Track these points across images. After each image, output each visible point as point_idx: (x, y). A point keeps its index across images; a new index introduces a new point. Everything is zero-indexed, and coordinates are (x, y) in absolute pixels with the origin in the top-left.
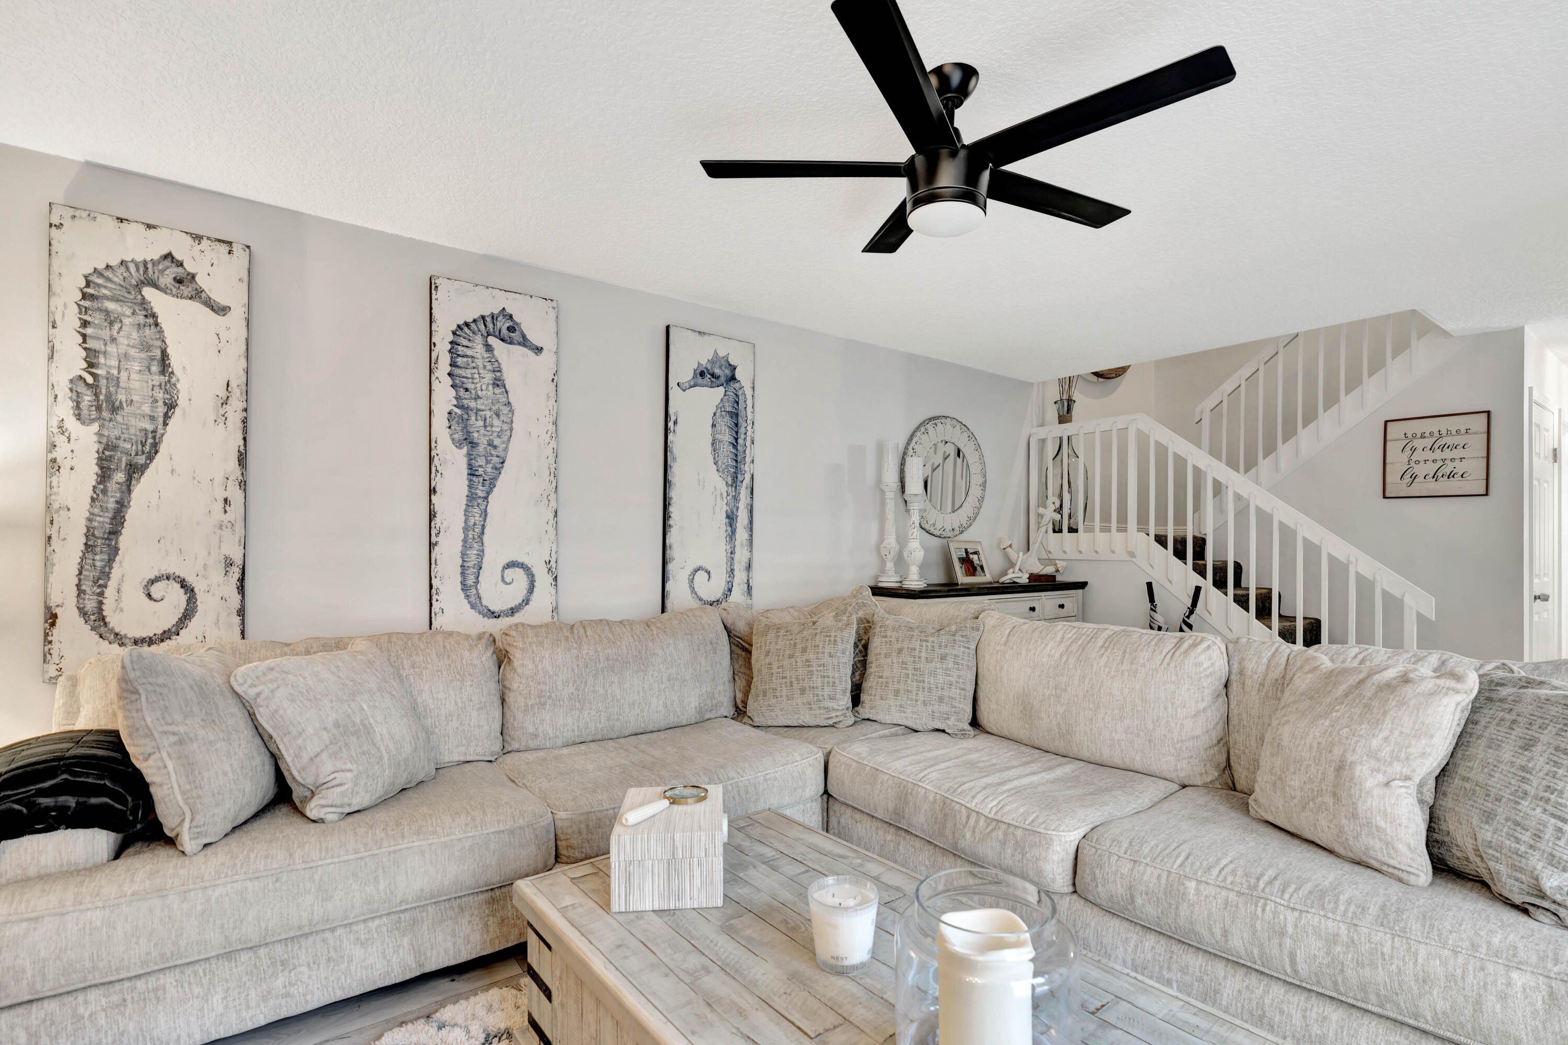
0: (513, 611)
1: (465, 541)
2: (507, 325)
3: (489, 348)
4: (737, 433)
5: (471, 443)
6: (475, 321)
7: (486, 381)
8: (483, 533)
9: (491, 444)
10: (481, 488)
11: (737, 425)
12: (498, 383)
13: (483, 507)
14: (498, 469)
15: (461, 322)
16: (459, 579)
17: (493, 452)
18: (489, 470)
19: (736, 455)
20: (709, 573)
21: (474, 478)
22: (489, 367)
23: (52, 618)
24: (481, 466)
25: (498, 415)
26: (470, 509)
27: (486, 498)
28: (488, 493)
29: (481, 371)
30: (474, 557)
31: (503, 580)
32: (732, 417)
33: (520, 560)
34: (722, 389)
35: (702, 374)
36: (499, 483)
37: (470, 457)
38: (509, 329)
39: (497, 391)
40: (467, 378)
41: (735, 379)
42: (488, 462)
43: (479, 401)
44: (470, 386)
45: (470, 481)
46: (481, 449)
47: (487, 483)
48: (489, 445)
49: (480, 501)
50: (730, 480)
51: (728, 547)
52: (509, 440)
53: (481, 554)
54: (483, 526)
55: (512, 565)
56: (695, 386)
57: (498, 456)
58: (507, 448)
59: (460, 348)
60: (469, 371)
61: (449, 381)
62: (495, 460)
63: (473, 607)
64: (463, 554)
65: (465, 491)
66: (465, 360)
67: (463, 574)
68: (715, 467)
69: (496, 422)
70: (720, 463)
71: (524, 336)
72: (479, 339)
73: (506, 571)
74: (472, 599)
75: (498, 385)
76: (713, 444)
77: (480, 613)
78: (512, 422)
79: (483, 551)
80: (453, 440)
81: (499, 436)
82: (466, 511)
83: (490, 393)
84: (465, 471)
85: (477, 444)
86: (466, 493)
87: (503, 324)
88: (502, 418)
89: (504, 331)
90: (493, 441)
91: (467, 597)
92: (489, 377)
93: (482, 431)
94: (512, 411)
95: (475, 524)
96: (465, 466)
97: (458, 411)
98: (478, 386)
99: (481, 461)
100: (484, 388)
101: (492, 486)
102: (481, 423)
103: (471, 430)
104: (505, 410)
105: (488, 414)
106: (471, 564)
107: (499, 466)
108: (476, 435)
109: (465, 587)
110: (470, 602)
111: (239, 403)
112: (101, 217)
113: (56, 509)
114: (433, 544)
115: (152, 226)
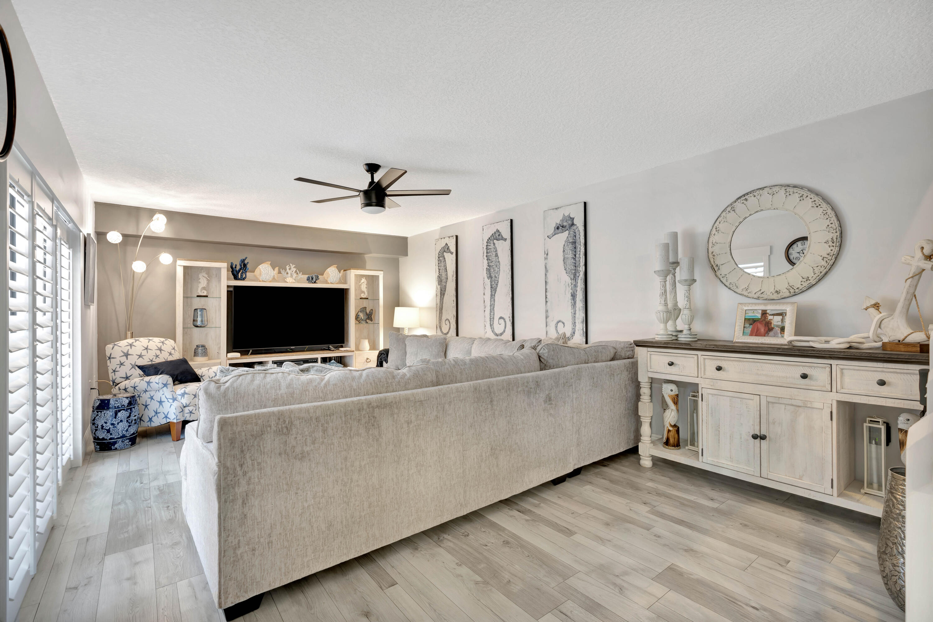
0: (501, 334)
1: (490, 310)
3: (494, 244)
4: (575, 252)
6: (491, 236)
9: (496, 277)
11: (575, 248)
12: (497, 255)
14: (497, 285)
16: (489, 322)
19: (575, 263)
20: (564, 323)
23: (437, 327)
24: (493, 285)
25: (497, 266)
27: (494, 295)
28: (495, 293)
31: (499, 323)
32: (572, 244)
34: (567, 232)
35: (558, 228)
36: (497, 290)
37: (491, 282)
39: (496, 258)
41: (574, 224)
42: (495, 283)
43: (493, 263)
44: (490, 258)
45: (491, 290)
46: (493, 278)
50: (572, 276)
51: (572, 311)
53: (494, 315)
55: (501, 318)
56: (555, 234)
59: (488, 247)
63: (492, 332)
64: (490, 314)
67: (490, 320)
68: (565, 271)
70: (567, 269)
72: (492, 242)
76: (564, 260)
81: (497, 274)
83: (495, 259)
84: (490, 287)
86: (490, 294)
87: (497, 235)
92: (494, 253)
93: (493, 273)
94: (500, 264)
97: (488, 267)
99: (493, 283)
101: (496, 290)
102: (493, 270)
104: (498, 264)
108: (492, 274)
111: (455, 276)
112: (440, 240)
113: (437, 304)
114: (485, 311)
115: (444, 238)
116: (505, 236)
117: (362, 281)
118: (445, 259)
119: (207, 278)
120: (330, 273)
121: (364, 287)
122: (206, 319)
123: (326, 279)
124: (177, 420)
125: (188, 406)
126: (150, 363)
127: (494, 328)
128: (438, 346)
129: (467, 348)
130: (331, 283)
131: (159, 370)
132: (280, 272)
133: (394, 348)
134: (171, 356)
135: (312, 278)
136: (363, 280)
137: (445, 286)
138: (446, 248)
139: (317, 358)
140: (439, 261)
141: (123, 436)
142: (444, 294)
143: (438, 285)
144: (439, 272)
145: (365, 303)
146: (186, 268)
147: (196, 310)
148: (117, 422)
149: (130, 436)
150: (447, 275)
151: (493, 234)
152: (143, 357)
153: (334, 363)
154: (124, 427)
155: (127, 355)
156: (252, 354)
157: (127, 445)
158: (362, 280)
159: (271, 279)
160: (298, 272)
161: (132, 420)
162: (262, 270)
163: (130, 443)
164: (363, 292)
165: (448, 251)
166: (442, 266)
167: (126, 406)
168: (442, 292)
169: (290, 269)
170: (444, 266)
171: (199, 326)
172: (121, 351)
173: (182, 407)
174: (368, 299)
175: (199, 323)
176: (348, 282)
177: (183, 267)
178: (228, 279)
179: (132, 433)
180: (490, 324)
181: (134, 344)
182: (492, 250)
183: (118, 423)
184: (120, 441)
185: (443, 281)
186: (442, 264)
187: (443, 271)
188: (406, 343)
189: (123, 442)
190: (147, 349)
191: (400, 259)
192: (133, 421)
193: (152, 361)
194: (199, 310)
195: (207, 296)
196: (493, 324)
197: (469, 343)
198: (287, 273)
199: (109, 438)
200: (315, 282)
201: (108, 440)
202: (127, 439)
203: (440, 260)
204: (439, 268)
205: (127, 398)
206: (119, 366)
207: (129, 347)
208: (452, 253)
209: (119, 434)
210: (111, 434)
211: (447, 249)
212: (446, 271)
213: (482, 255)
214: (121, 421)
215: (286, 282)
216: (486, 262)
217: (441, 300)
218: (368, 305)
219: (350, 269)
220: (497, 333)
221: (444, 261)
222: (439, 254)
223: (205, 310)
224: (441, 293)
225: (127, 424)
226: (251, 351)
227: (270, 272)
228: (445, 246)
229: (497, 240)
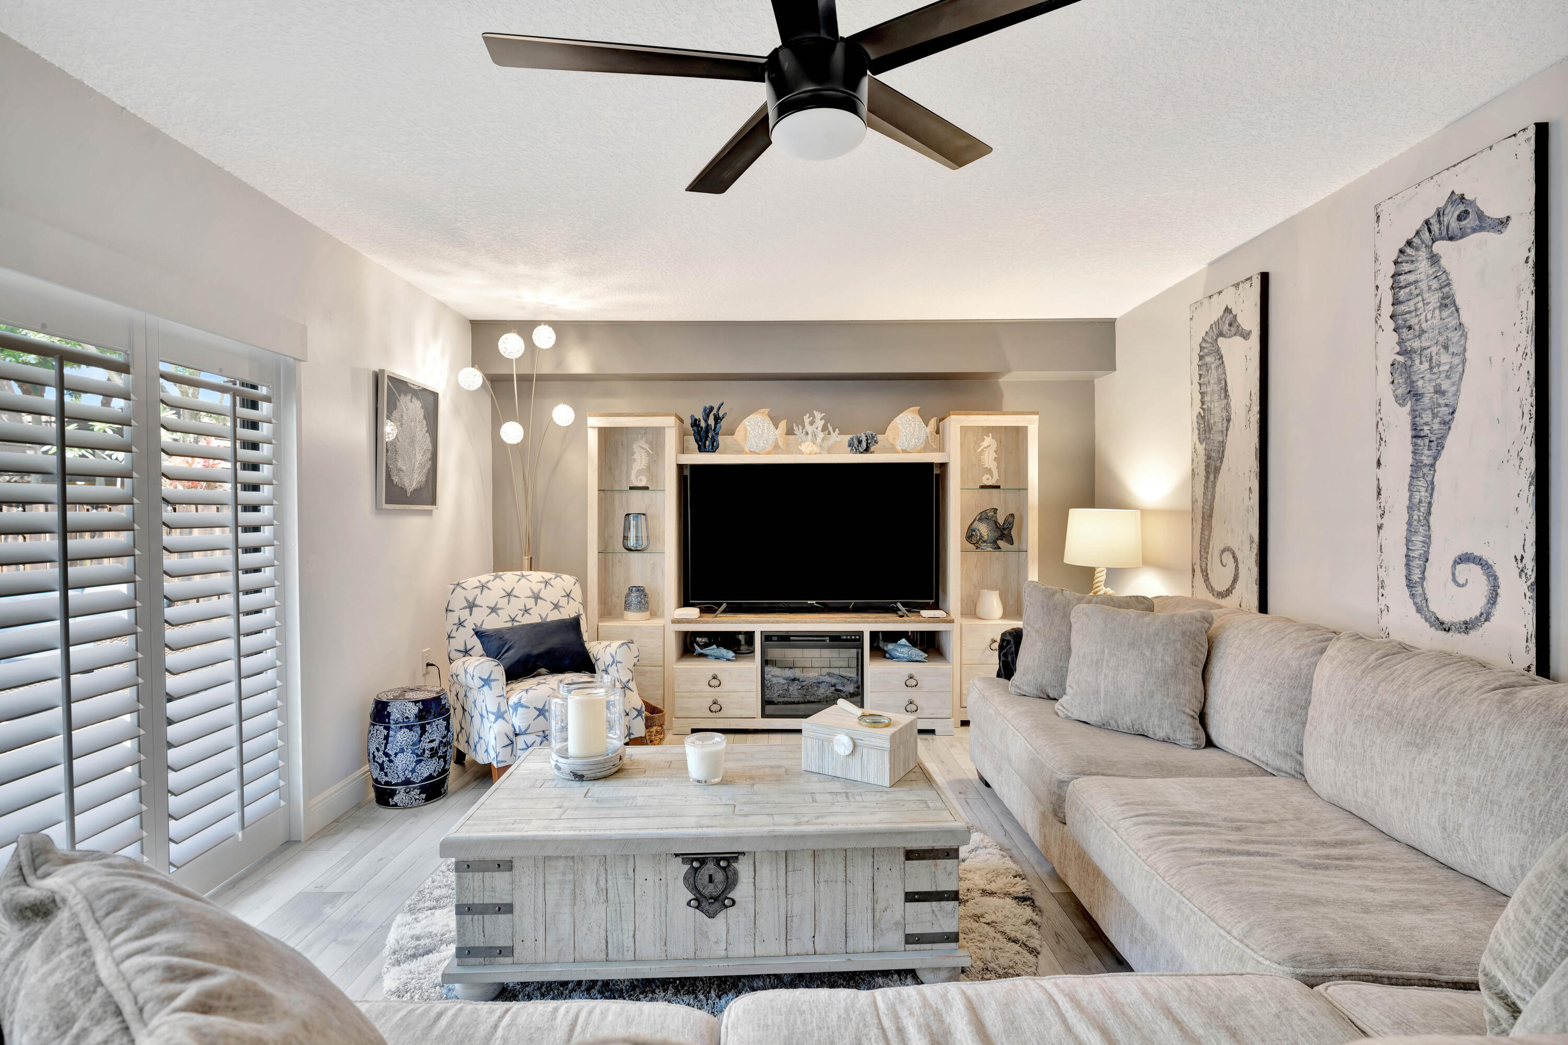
0: (1467, 627)
1: (1409, 523)
2: (1457, 213)
3: (1434, 259)
5: (1415, 395)
6: (1418, 233)
7: (1431, 307)
8: (1429, 513)
9: (1439, 391)
10: (1426, 452)
12: (1448, 302)
13: (1429, 479)
14: (1447, 424)
15: (1402, 244)
16: (1404, 572)
17: (1442, 401)
18: (1436, 426)
21: (1419, 441)
22: (1435, 285)
24: (1426, 424)
25: (1446, 347)
26: (1415, 482)
27: (1433, 465)
28: (1435, 459)
29: (1426, 296)
30: (1419, 545)
31: (1454, 580)
33: (1477, 553)
36: (1449, 442)
37: (1415, 414)
38: (1460, 218)
39: (1446, 313)
40: (1410, 312)
42: (1435, 416)
44: (1413, 321)
45: (1415, 445)
46: (1426, 400)
47: (1434, 445)
48: (1436, 392)
49: (1425, 470)
52: (1461, 379)
53: (1427, 542)
54: (1430, 503)
55: (1465, 559)
57: (1447, 405)
58: (1458, 390)
59: (1402, 278)
60: (1411, 303)
61: (1392, 325)
62: (1444, 410)
63: (1419, 610)
64: (1408, 541)
65: (1409, 460)
66: (1407, 290)
67: (1408, 565)
69: (1445, 358)
71: (1481, 215)
72: (1423, 254)
73: (1458, 567)
74: (1418, 600)
75: (1446, 306)
77: (1426, 620)
78: (1465, 350)
79: (1430, 537)
80: (1396, 396)
81: (1448, 377)
82: (1410, 485)
83: (1436, 321)
84: (1409, 433)
85: (1422, 395)
86: (1410, 461)
87: (1450, 218)
88: (1451, 349)
89: (1454, 224)
90: (1440, 385)
91: (1413, 596)
92: (1434, 299)
93: (1428, 376)
94: (1464, 336)
95: (1420, 502)
96: (1409, 427)
97: (1401, 359)
98: (1423, 317)
99: (1427, 417)
100: (1429, 316)
101: (1441, 447)
102: (1426, 365)
103: (1414, 378)
104: (1455, 336)
105: (1434, 349)
106: (1415, 554)
107: (1447, 418)
108: (1420, 383)
109: (1410, 584)
110: (1415, 604)
111: (1256, 408)
112: (1206, 301)
113: (1194, 502)
114: (1380, 527)
115: (1220, 293)
116: (1493, 211)
117: (985, 444)
118: (1221, 357)
119: (647, 452)
120: (901, 427)
121: (989, 459)
122: (644, 535)
123: (891, 441)
124: (497, 763)
125: (525, 733)
126: (509, 625)
127: (1429, 596)
128: (1178, 646)
129: (1294, 664)
130: (904, 451)
131: (506, 644)
132: (790, 432)
133: (1037, 632)
134: (556, 610)
135: (860, 442)
136: (988, 441)
137: (1223, 444)
138: (1227, 322)
139: (862, 632)
140: (1204, 368)
141: (407, 782)
142: (1217, 470)
143: (1197, 442)
144: (1203, 403)
145: (994, 500)
146: (605, 434)
147: (628, 515)
148: (394, 751)
149: (422, 781)
150: (1227, 407)
151: (1427, 222)
152: (498, 611)
153: (905, 646)
154: (408, 763)
155: (471, 606)
156: (725, 611)
157: (416, 799)
158: (984, 440)
159: (769, 448)
160: (830, 428)
161: (424, 750)
162: (749, 428)
163: (424, 796)
164: (989, 471)
165: (1233, 329)
166: (1212, 381)
167: (412, 720)
168: (1212, 463)
169: (812, 423)
170: (1219, 381)
171: (633, 548)
172: (465, 597)
173: (511, 735)
174: (998, 487)
175: (632, 543)
176: (947, 448)
177: (597, 429)
178: (683, 450)
179: (425, 775)
180: (1408, 578)
181: (491, 584)
182: (1423, 285)
183: (396, 754)
184: (402, 791)
185: (1215, 429)
186: (1213, 376)
187: (1216, 397)
188: (1072, 620)
189: (407, 793)
190: (509, 595)
191: (1097, 382)
192: (427, 752)
193: (513, 620)
194: (631, 517)
195: (646, 488)
196: (1423, 579)
197: (1303, 645)
198: (807, 433)
199: (384, 780)
200: (867, 450)
201: (382, 785)
202: (414, 788)
203: (1206, 364)
204: (1204, 389)
205: (416, 702)
206: (456, 627)
207: (480, 590)
208: (1246, 335)
209: (399, 777)
210: (386, 775)
211: (1230, 325)
212: (1227, 396)
213: (1374, 314)
214: (402, 751)
215: (801, 452)
216: (1389, 340)
217: (1206, 488)
218: (1001, 504)
219: (949, 415)
220: (1445, 617)
221: (1217, 367)
222: (1204, 345)
223: (643, 517)
224: (1207, 466)
225: (414, 758)
226: (724, 606)
227: (766, 431)
228: (1221, 318)
229: (1451, 239)
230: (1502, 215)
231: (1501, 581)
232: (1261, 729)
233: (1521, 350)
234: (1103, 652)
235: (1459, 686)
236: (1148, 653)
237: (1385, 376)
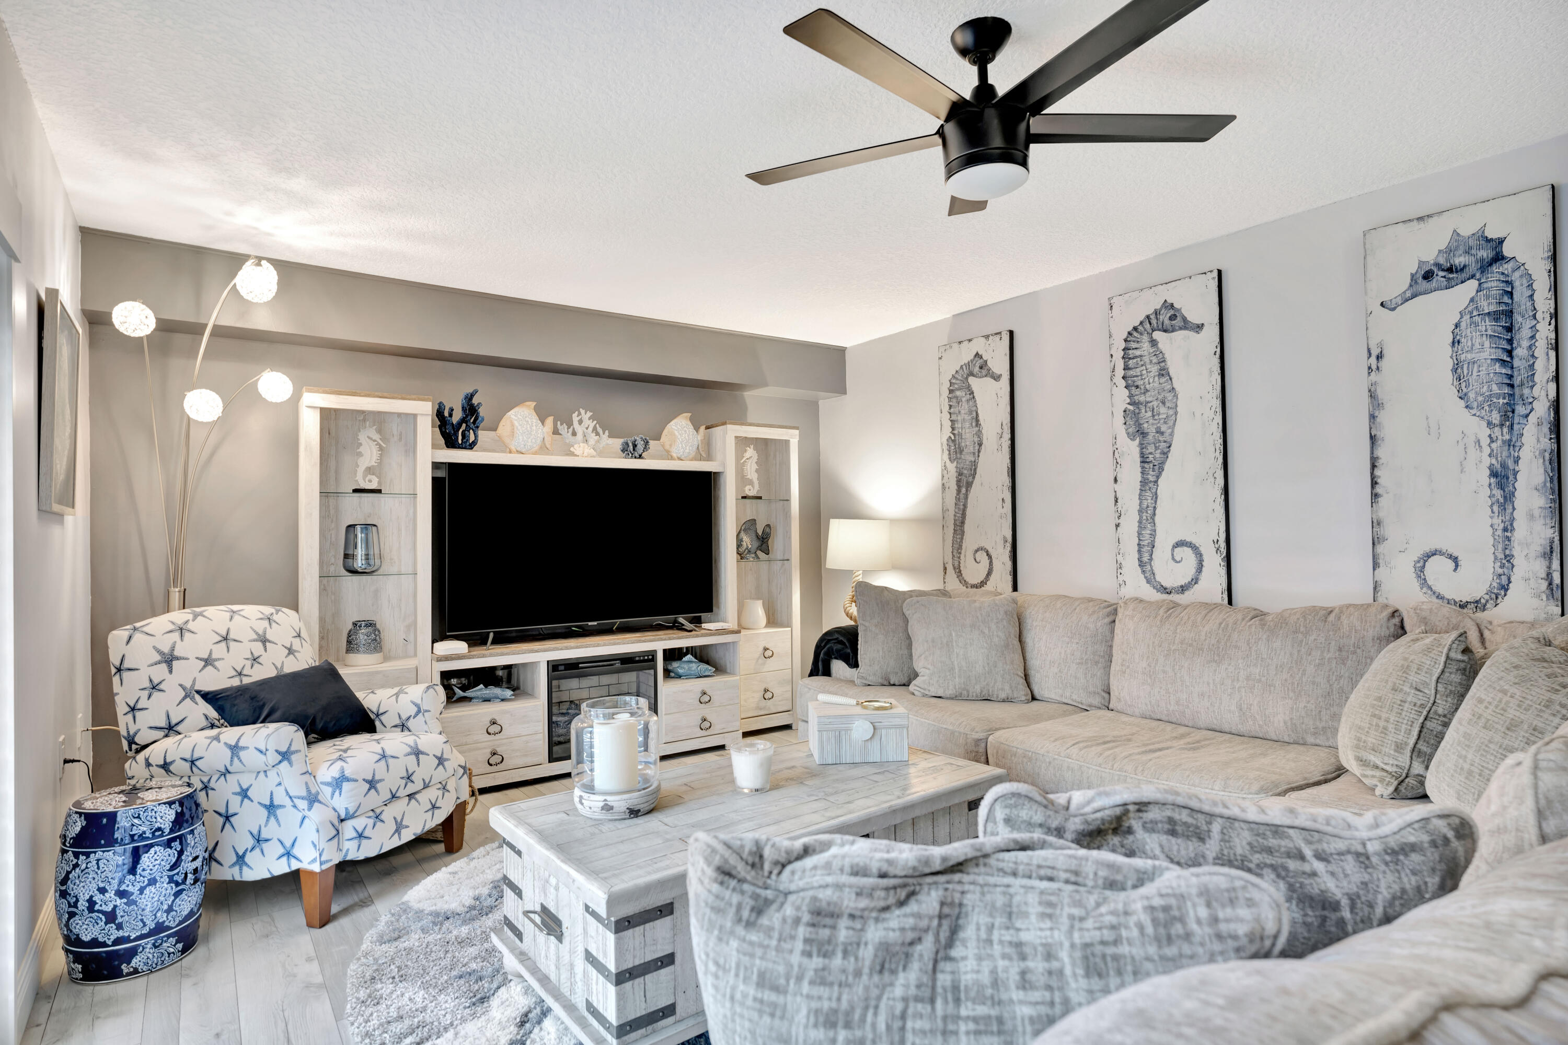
0: (1183, 589)
1: (1140, 522)
2: (1169, 315)
3: (1154, 343)
4: (1510, 341)
5: (1142, 433)
6: (1141, 323)
7: (1152, 374)
8: (1154, 514)
10: (1151, 473)
11: (1509, 329)
12: (1164, 373)
13: (1154, 491)
14: (1165, 454)
15: (1130, 329)
16: (1137, 556)
17: (1161, 439)
18: (1158, 455)
19: (1511, 377)
20: (1455, 560)
21: (1146, 465)
22: (1155, 360)
23: (945, 569)
24: (1151, 453)
25: (1163, 403)
26: (1144, 493)
27: (1156, 482)
28: (1158, 477)
29: (1148, 366)
30: (1148, 536)
31: (1173, 559)
32: (1496, 320)
33: (1188, 540)
34: (1473, 284)
35: (1428, 276)
36: (1167, 467)
37: (1142, 446)
38: (1171, 318)
39: (1163, 380)
40: (1137, 376)
41: (1503, 258)
42: (1157, 448)
43: (1148, 394)
44: (1140, 383)
45: (1143, 467)
46: (1150, 437)
47: (1156, 468)
48: (1157, 432)
49: (1151, 485)
50: (1496, 417)
51: (1497, 521)
52: (1174, 424)
53: (1153, 534)
54: (1155, 508)
55: (1180, 544)
56: (1414, 296)
57: (1165, 442)
58: (1173, 432)
59: (1130, 352)
60: (1138, 370)
61: (1123, 383)
62: (1163, 445)
63: (1148, 582)
64: (1139, 534)
65: (1139, 477)
66: (1135, 361)
67: (1139, 551)
68: (1462, 403)
69: (1163, 410)
70: (1472, 395)
71: (1185, 319)
72: (1145, 338)
73: (1176, 550)
74: (1147, 575)
75: (1163, 375)
76: (1455, 370)
77: (1154, 588)
78: (1176, 406)
79: (1155, 531)
80: (1128, 434)
81: (1165, 423)
82: (1140, 495)
83: (1156, 385)
84: (1138, 460)
85: (1147, 434)
86: (1140, 479)
87: (1165, 317)
88: (1168, 404)
89: (1167, 322)
90: (1160, 428)
91: (1143, 572)
92: (1154, 369)
93: (1151, 421)
94: (1176, 396)
95: (1148, 507)
96: (1138, 455)
97: (1131, 408)
98: (1146, 380)
99: (1151, 449)
100: (1151, 381)
101: (1161, 469)
102: (1150, 414)
103: (1141, 422)
104: (1170, 396)
105: (1155, 403)
106: (1145, 543)
107: (1166, 450)
108: (1145, 425)
109: (1141, 564)
110: (1146, 577)
111: (1007, 436)
112: (956, 346)
113: (945, 511)
114: (1117, 526)
115: (970, 340)
116: (1193, 318)
117: (747, 455)
118: (972, 393)
119: (378, 444)
120: (676, 433)
121: (751, 471)
122: (377, 552)
123: (667, 447)
124: (321, 864)
125: (352, 817)
126: (236, 682)
127: (1156, 571)
128: (1005, 623)
129: (1091, 626)
130: (680, 459)
131: (264, 705)
132: (556, 432)
134: (291, 656)
135: (635, 446)
136: (750, 452)
137: (974, 465)
138: (978, 365)
139: (655, 651)
140: (954, 400)
141: (160, 928)
142: (969, 485)
143: (948, 461)
144: (953, 429)
145: (751, 510)
146: (327, 415)
147: (351, 527)
148: (138, 886)
149: (180, 923)
150: (979, 434)
151: (1148, 317)
152: (216, 663)
153: (691, 662)
154: (162, 899)
155: (169, 660)
156: (496, 642)
157: (169, 954)
158: (746, 451)
159: (536, 448)
160: (600, 430)
161: (186, 874)
162: (516, 423)
163: (180, 946)
164: (751, 483)
165: (984, 372)
166: (963, 412)
167: (167, 831)
168: (964, 479)
169: (580, 422)
170: (970, 412)
171: (359, 570)
172: (154, 647)
173: (336, 822)
174: (760, 498)
175: (359, 563)
176: (719, 456)
177: (319, 410)
178: (434, 446)
179: (185, 913)
180: (1140, 560)
181: (191, 626)
182: (1146, 359)
183: (142, 890)
184: (149, 946)
185: (966, 450)
186: (965, 407)
187: (967, 425)
188: (907, 613)
189: (156, 947)
190: (226, 639)
191: (821, 402)
192: (190, 876)
193: (240, 674)
194: (359, 528)
195: (379, 491)
196: (1151, 559)
197: (1094, 612)
198: (574, 434)
199: (113, 938)
200: (640, 457)
201: (108, 946)
202: (168, 936)
203: (957, 397)
204: (954, 417)
205: (170, 803)
206: (146, 693)
207: (176, 635)
208: (997, 378)
209: (145, 925)
210: (119, 927)
211: (981, 368)
212: (978, 424)
213: (1109, 374)
214: (152, 882)
215: (573, 454)
216: (1122, 395)
217: (958, 499)
218: (761, 514)
219: (724, 424)
220: (1167, 584)
221: (968, 401)
222: (954, 381)
223: (374, 528)
224: (959, 482)
225: (172, 889)
226: (491, 635)
227: (534, 428)
228: (972, 361)
229: (1165, 331)
230: (1199, 322)
231: (1205, 557)
232: (1076, 677)
233: (1213, 409)
234: (951, 635)
235: (1231, 621)
236: (986, 631)
237: (1119, 418)
